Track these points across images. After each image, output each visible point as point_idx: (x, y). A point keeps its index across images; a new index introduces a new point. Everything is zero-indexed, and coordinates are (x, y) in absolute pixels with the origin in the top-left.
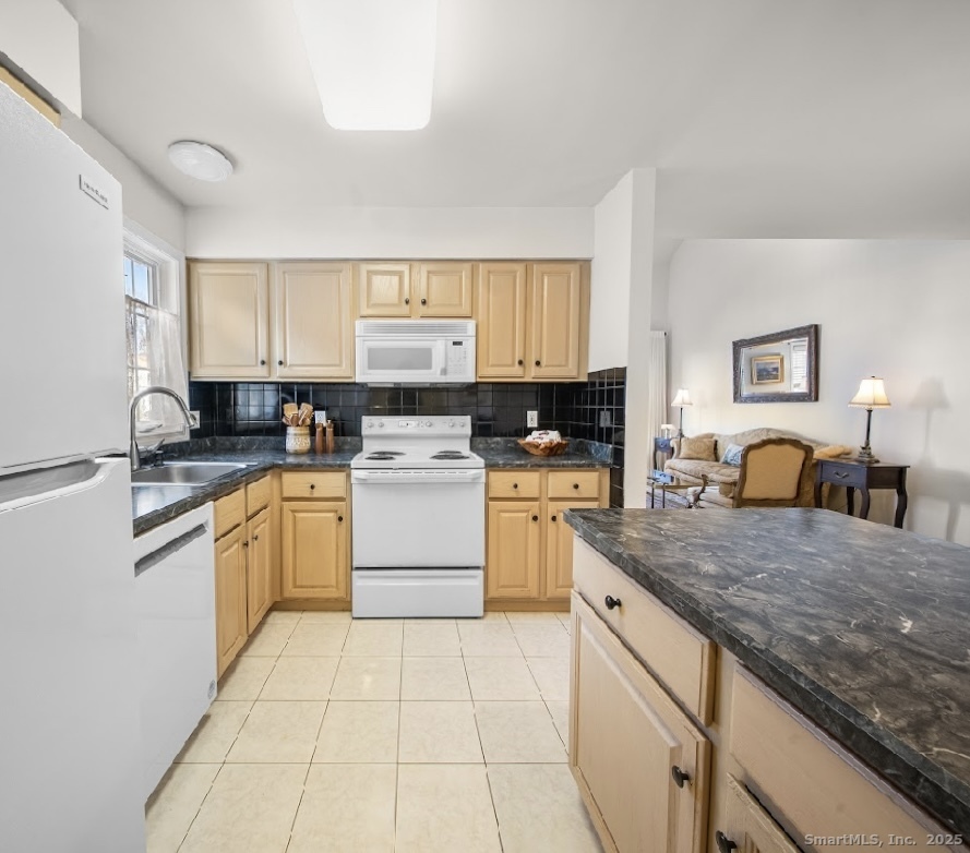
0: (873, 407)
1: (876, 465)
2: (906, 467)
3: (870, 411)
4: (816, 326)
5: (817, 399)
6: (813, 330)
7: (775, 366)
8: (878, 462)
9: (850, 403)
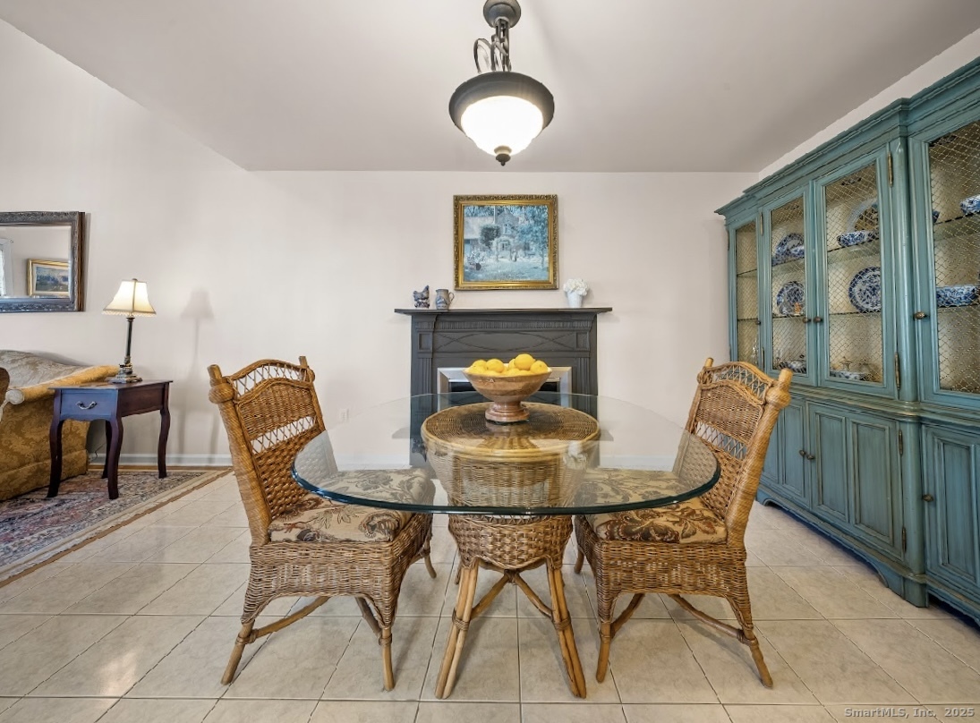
0: (135, 315)
1: (138, 384)
2: (168, 383)
3: (131, 320)
4: (82, 215)
5: (81, 308)
6: (77, 217)
7: (63, 274)
8: (140, 380)
9: (105, 310)
